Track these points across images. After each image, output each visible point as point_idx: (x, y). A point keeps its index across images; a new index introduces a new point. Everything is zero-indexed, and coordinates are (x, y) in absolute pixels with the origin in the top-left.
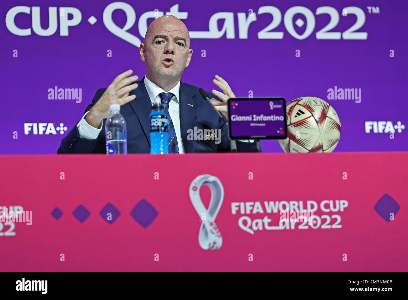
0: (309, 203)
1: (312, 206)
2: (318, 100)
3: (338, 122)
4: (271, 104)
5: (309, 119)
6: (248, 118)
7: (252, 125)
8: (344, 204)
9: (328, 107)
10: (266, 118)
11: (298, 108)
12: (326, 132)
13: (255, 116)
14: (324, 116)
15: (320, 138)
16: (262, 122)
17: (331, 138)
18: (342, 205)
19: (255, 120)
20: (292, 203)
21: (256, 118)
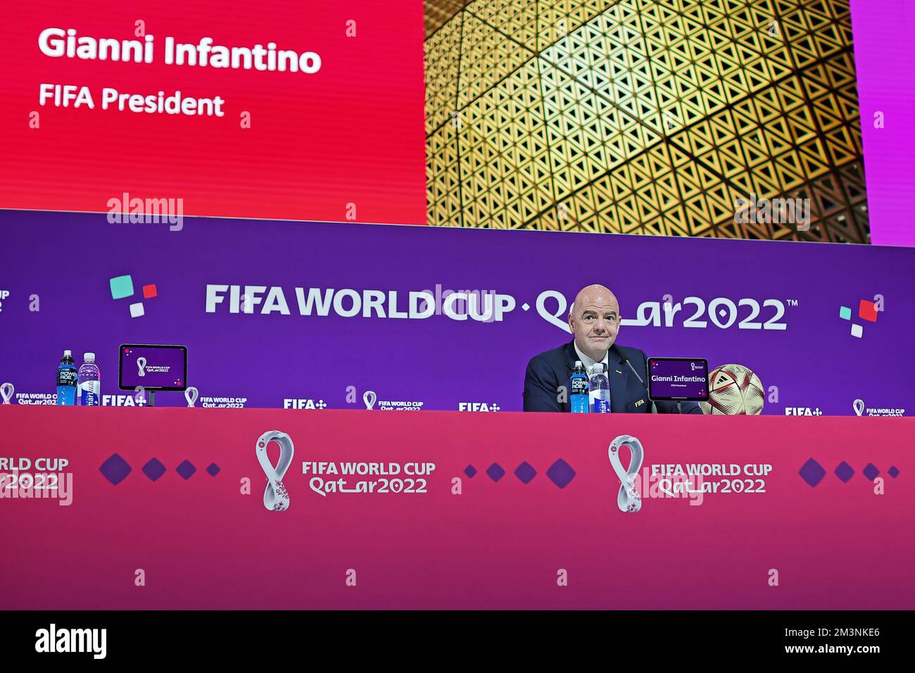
0: (732, 466)
1: (735, 470)
2: (741, 367)
3: (762, 389)
4: (693, 365)
5: (732, 386)
6: (669, 379)
7: (674, 385)
8: (768, 468)
9: (751, 374)
10: (687, 379)
11: (720, 374)
12: (750, 399)
13: (676, 377)
14: (747, 382)
15: (743, 405)
16: (684, 383)
17: (753, 405)
18: (766, 469)
19: (676, 380)
20: (714, 466)
21: (677, 379)
